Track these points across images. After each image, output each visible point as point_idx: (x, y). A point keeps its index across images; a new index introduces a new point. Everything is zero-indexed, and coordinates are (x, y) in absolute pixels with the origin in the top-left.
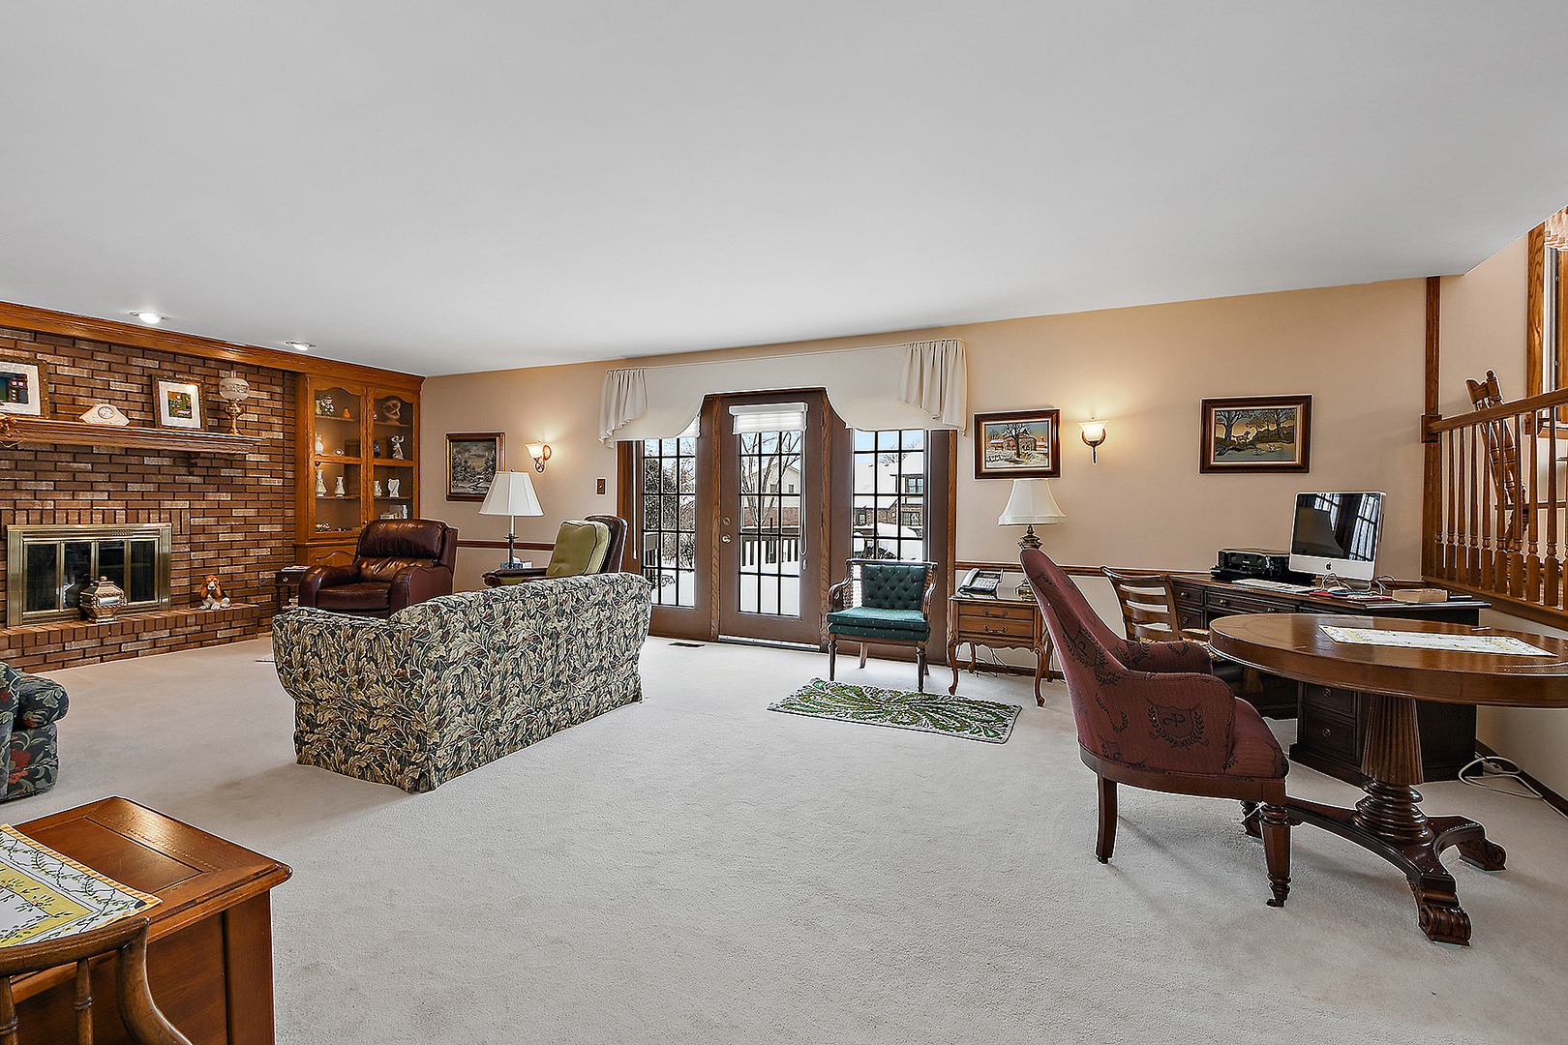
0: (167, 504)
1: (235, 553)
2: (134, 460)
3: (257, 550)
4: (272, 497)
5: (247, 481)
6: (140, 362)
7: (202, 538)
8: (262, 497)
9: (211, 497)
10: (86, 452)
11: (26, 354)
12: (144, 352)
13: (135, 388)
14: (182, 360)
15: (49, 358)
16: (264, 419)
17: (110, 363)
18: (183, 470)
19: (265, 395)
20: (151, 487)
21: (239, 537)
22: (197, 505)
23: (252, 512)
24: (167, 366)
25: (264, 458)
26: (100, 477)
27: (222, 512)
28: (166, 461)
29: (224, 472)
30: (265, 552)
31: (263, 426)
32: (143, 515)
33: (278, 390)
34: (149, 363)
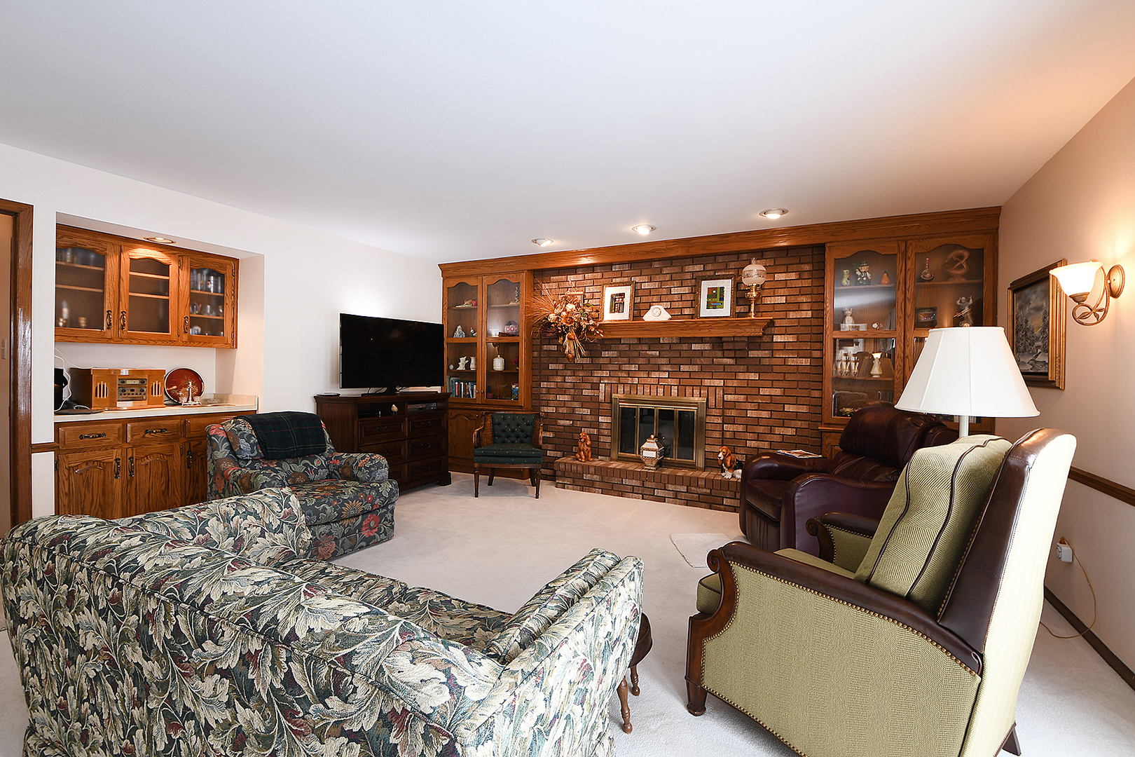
0: (707, 382)
1: (761, 430)
2: (685, 347)
3: (782, 429)
4: (799, 377)
5: (774, 361)
6: (690, 268)
7: (733, 413)
8: (789, 377)
9: (741, 376)
10: (654, 343)
11: (626, 279)
12: (694, 259)
13: (687, 290)
14: (720, 259)
15: (637, 279)
16: (792, 299)
17: (671, 274)
18: (719, 354)
19: (793, 276)
20: (696, 368)
21: (765, 414)
22: (730, 383)
23: (778, 392)
24: (709, 267)
25: (790, 339)
26: (664, 361)
27: (750, 391)
28: (707, 347)
29: (753, 354)
30: (790, 432)
31: (791, 307)
32: (689, 390)
33: (807, 267)
34: (698, 268)
